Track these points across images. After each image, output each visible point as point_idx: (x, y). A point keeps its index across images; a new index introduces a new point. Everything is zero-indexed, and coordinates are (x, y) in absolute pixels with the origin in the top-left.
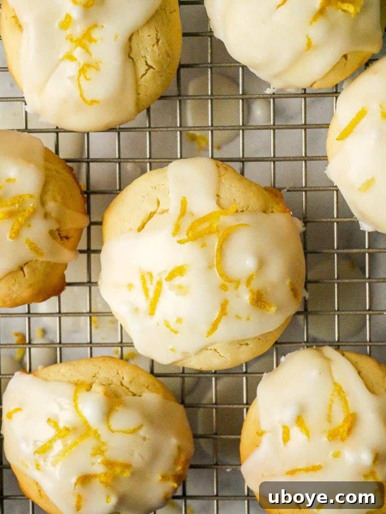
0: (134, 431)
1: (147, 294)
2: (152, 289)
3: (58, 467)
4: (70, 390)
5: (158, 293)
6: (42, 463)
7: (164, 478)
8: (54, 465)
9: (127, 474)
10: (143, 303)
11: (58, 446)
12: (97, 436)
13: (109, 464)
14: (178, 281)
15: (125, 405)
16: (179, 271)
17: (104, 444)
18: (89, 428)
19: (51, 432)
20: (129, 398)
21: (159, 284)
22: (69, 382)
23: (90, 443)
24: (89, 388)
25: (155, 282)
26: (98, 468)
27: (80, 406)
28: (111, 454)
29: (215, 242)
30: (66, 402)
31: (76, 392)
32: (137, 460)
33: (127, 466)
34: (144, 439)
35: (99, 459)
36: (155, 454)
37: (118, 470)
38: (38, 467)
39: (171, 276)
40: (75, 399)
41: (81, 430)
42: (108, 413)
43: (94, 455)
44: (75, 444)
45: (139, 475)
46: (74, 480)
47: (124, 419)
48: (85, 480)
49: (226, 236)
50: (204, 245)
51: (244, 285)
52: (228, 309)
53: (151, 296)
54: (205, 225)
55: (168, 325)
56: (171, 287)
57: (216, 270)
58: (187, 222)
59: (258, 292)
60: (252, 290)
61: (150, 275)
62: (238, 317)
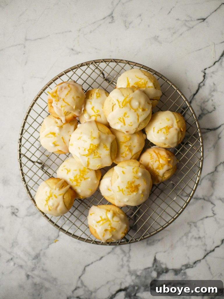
0: (118, 222)
1: (122, 122)
2: (122, 120)
3: (101, 227)
4: (105, 211)
5: (124, 121)
6: (97, 225)
7: (122, 233)
8: (100, 226)
9: (115, 230)
10: (122, 124)
11: (101, 222)
12: (110, 222)
13: (112, 228)
14: (126, 116)
15: (117, 216)
16: (125, 114)
17: (111, 223)
18: (108, 219)
19: (100, 219)
20: (117, 215)
21: (123, 118)
22: (105, 209)
23: (108, 223)
24: (109, 211)
25: (122, 119)
26: (109, 228)
27: (107, 215)
28: (112, 226)
29: (128, 104)
30: (104, 213)
31: (107, 212)
32: (117, 228)
33: (115, 229)
34: (120, 224)
35: (110, 226)
36: (121, 228)
37: (113, 229)
38: (96, 226)
39: (124, 115)
40: (106, 213)
41: (107, 220)
42: (113, 217)
43: (109, 225)
44: (105, 222)
45: (117, 231)
46: (104, 230)
47: (116, 219)
48: (106, 230)
49: (130, 102)
50: (127, 106)
51: (139, 109)
52: (139, 115)
53: (123, 122)
54: (125, 102)
55: (129, 125)
56: (126, 117)
57: (132, 109)
58: (121, 104)
59: (142, 108)
60: (141, 109)
61: (120, 118)
62: (142, 115)
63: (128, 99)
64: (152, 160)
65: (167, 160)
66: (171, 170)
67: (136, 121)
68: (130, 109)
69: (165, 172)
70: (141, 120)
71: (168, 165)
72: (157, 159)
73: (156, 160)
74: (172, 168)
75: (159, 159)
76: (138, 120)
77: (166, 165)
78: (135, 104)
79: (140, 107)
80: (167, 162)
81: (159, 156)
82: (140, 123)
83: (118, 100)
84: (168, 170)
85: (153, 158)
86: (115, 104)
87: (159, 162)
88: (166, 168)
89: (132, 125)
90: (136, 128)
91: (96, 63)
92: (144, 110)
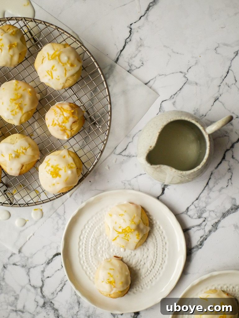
2: (50, 73)
5: (52, 73)
10: (50, 77)
14: (54, 69)
16: (53, 67)
21: (51, 71)
25: (50, 72)
29: (57, 58)
39: (52, 69)
49: (59, 56)
50: (55, 59)
51: (67, 63)
52: (66, 69)
53: (51, 75)
54: (54, 56)
55: (57, 79)
56: (53, 71)
57: (60, 63)
58: (50, 57)
59: (71, 64)
60: (69, 64)
61: (48, 71)
62: (69, 70)
63: (57, 53)
64: (56, 115)
65: (71, 112)
66: (78, 122)
67: (64, 75)
68: (59, 63)
69: (72, 124)
70: (68, 74)
71: (73, 117)
72: (61, 113)
73: (60, 115)
74: (78, 119)
75: (63, 113)
76: (66, 74)
77: (70, 117)
78: (64, 58)
79: (69, 62)
80: (71, 114)
81: (62, 110)
82: (68, 78)
83: (48, 54)
84: (74, 122)
85: (57, 114)
86: (45, 57)
87: (63, 116)
88: (71, 120)
89: (59, 79)
90: (63, 83)
91: (26, 20)
92: (72, 65)
